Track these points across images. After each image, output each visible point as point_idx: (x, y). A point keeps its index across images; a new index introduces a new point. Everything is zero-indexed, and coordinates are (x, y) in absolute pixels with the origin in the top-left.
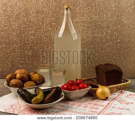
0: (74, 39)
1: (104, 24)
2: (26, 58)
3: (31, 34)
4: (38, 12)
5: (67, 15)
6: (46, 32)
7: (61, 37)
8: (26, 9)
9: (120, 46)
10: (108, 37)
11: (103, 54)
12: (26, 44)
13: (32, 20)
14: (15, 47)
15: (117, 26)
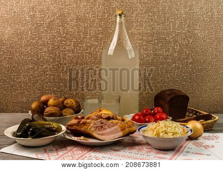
0: (130, 57)
1: (171, 37)
2: (61, 84)
3: (69, 51)
4: (78, 19)
5: (121, 23)
6: (90, 47)
7: (112, 54)
8: (62, 15)
9: (191, 68)
10: (176, 55)
11: (168, 78)
12: (61, 64)
13: (70, 30)
14: (46, 68)
15: (188, 40)
